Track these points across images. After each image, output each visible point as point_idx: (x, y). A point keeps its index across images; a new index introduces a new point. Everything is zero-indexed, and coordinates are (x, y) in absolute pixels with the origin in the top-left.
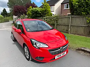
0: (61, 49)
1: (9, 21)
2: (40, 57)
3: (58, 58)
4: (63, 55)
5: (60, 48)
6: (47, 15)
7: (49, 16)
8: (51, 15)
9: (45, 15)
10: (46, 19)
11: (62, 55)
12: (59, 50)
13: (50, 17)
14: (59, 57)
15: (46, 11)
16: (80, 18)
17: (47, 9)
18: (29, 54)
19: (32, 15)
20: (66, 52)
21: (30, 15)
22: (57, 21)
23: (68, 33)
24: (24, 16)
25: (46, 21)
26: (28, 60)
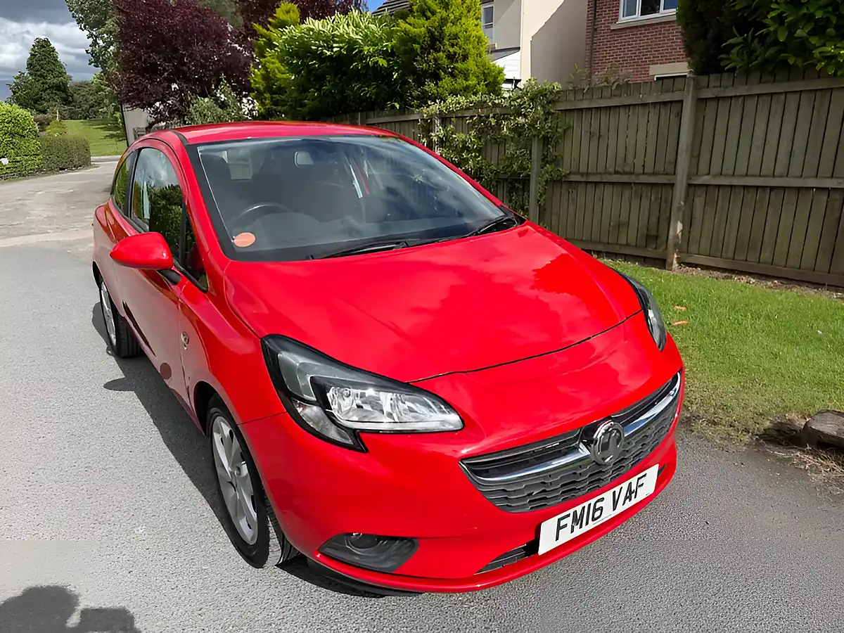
0: (605, 447)
1: (86, 163)
2: (372, 540)
3: (566, 536)
4: (621, 508)
5: (594, 428)
6: (446, 82)
7: (466, 90)
8: (493, 82)
9: (430, 87)
10: (438, 132)
11: (608, 505)
12: (584, 452)
13: (482, 104)
14: (578, 532)
15: (434, 40)
16: (793, 100)
17: (444, 21)
18: (259, 500)
19: (303, 89)
20: (652, 473)
21: (281, 90)
22: (546, 140)
23: (662, 263)
24: (223, 105)
25: (442, 143)
26: (254, 555)
